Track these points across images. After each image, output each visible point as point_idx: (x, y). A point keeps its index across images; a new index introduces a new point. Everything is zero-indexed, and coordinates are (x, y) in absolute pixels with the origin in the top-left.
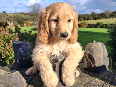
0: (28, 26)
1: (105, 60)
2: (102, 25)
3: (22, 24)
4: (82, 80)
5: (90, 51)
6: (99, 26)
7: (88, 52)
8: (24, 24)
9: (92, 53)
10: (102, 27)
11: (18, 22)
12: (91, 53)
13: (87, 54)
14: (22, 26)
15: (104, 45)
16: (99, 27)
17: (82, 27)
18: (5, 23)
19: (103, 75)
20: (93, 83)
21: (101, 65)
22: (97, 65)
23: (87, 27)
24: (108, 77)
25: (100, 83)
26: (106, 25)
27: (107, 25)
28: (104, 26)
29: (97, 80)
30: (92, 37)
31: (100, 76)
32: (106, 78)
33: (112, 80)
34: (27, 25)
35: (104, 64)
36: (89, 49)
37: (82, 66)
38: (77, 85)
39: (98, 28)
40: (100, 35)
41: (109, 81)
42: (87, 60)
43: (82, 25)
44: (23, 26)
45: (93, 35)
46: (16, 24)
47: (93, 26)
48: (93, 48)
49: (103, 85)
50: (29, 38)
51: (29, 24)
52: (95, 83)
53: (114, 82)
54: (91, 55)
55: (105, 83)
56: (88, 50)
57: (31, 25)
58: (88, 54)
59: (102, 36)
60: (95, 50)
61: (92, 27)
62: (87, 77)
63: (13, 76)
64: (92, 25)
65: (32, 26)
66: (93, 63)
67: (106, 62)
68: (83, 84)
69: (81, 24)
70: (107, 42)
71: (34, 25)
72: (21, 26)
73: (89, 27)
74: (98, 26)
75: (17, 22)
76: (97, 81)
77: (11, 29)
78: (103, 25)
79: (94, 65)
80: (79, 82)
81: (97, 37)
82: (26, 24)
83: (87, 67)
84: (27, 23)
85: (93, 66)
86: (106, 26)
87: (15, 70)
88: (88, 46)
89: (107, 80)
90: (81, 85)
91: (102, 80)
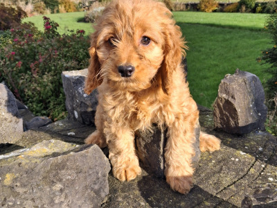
0: (70, 10)
1: (258, 112)
2: (254, 5)
3: (54, 6)
5: (227, 92)
6: (247, 7)
7: (224, 96)
8: (60, 8)
9: (233, 97)
10: (254, 11)
11: (45, 3)
12: (230, 99)
13: (221, 101)
14: (55, 10)
16: (246, 11)
17: (203, 11)
18: (16, 9)
19: (252, 143)
20: (233, 159)
22: (242, 123)
23: (215, 11)
24: (265, 147)
25: (247, 160)
26: (263, 4)
27: (266, 3)
28: (259, 8)
29: (242, 153)
30: (228, 36)
31: (248, 144)
32: (260, 149)
33: (271, 153)
34: (67, 8)
36: (226, 90)
37: (209, 123)
38: (201, 165)
39: (242, 12)
40: (248, 33)
41: (264, 155)
42: (221, 112)
43: (203, 6)
44: (58, 12)
45: (230, 32)
46: (39, 7)
47: (230, 7)
49: (253, 165)
50: (81, 50)
51: (71, 7)
52: (237, 160)
53: (275, 158)
54: (230, 102)
55: (256, 160)
56: (223, 91)
57: (77, 8)
58: (223, 100)
59: (254, 33)
60: (238, 91)
61: (229, 12)
63: (89, 154)
64: (228, 4)
65: (78, 11)
66: (233, 118)
67: (260, 114)
68: (214, 161)
69: (200, 3)
70: (264, 52)
71: (83, 9)
72: (53, 12)
73: (222, 11)
74: (244, 8)
75: (42, 3)
76: (241, 156)
77: (33, 24)
78: (257, 5)
79: (235, 122)
80: (205, 158)
81: (240, 37)
82: (63, 6)
83: (219, 125)
84: (68, 4)
85: (232, 123)
86: (264, 8)
87: (73, 134)
88: (224, 83)
89: (261, 153)
90: (210, 164)
91: (251, 153)
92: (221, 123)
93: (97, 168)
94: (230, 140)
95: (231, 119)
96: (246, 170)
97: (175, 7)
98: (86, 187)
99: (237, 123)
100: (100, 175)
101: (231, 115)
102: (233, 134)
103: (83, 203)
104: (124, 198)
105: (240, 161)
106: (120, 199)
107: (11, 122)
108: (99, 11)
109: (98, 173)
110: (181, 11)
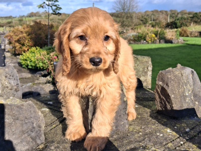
1: (196, 101)
4: (141, 128)
5: (163, 81)
7: (161, 83)
9: (167, 85)
12: (165, 86)
13: (158, 87)
15: (195, 72)
19: (183, 125)
20: (158, 134)
21: (184, 108)
22: (176, 107)
24: (192, 129)
25: (170, 136)
29: (169, 130)
31: (178, 125)
32: (187, 130)
33: (195, 134)
35: (191, 106)
36: (162, 79)
38: (129, 134)
41: (189, 135)
42: (160, 97)
48: (169, 76)
49: (173, 141)
52: (162, 135)
53: (196, 138)
54: (165, 89)
55: (179, 137)
56: (160, 79)
58: (160, 86)
60: (173, 80)
62: (154, 125)
63: (24, 107)
66: (169, 102)
67: (197, 103)
68: (141, 134)
76: (167, 133)
80: (135, 130)
83: (160, 109)
85: (169, 107)
87: (51, 103)
88: (161, 73)
89: (186, 133)
90: (137, 135)
91: (177, 132)
92: (161, 107)
93: (32, 119)
94: (166, 120)
95: (167, 103)
96: (164, 143)
97: (191, 34)
98: (23, 132)
99: (172, 107)
100: (34, 125)
101: (167, 100)
102: (170, 117)
103: (19, 143)
104: (55, 148)
105: (163, 136)
106: (53, 148)
107: (11, 89)
108: (131, 35)
109: (33, 123)
110: (195, 37)
